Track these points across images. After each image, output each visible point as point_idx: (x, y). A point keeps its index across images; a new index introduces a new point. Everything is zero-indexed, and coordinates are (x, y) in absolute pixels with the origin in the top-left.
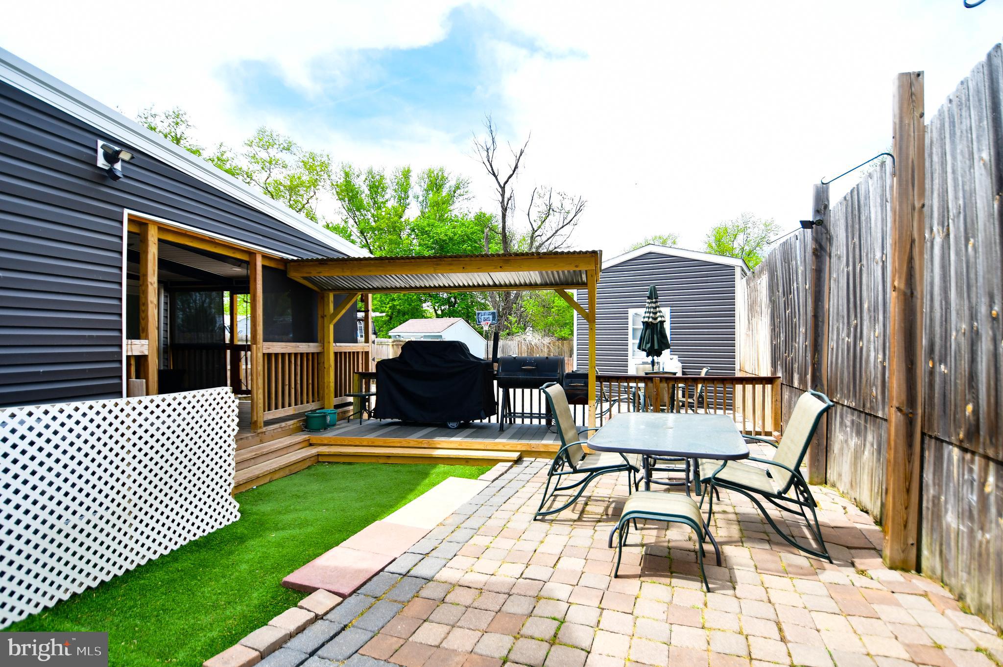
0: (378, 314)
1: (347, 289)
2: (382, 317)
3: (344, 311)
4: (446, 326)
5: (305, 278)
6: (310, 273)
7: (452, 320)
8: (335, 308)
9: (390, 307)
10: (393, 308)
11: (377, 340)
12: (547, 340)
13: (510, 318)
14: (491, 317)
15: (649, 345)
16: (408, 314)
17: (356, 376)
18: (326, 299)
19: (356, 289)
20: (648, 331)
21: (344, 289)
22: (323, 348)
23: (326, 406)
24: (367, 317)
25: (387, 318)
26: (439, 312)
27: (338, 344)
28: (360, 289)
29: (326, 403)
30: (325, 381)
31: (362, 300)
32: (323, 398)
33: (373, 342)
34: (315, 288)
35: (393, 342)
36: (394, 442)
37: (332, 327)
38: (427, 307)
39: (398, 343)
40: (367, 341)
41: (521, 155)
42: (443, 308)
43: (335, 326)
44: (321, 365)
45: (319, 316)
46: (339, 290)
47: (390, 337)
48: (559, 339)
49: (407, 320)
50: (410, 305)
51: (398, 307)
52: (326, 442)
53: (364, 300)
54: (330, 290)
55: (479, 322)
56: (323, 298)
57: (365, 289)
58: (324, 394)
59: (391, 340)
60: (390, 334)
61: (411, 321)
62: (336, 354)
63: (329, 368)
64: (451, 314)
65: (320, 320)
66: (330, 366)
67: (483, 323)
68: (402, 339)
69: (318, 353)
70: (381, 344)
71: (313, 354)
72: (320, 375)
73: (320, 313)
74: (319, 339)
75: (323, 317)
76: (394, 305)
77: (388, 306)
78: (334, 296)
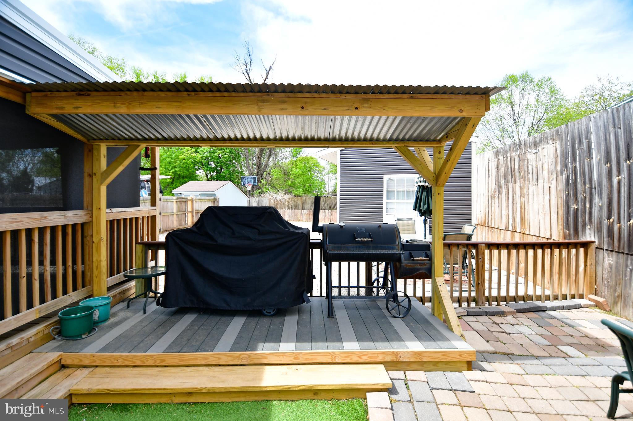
0: (164, 177)
1: (126, 139)
2: (166, 179)
3: (120, 169)
4: (219, 187)
5: (55, 116)
6: (62, 108)
7: (223, 182)
8: (108, 164)
9: (173, 173)
10: (175, 173)
11: (162, 198)
12: (287, 197)
13: (262, 181)
14: (253, 180)
15: (426, 206)
16: (186, 178)
17: (139, 248)
18: (95, 153)
19: (138, 139)
20: (424, 193)
21: (120, 139)
22: (92, 217)
23: (95, 293)
24: (153, 177)
25: (171, 180)
26: (209, 176)
27: (114, 210)
28: (145, 140)
29: (95, 287)
30: (94, 259)
31: (147, 156)
32: (91, 282)
33: (160, 200)
34: (79, 137)
35: (177, 199)
36: (196, 359)
37: (103, 189)
38: (200, 173)
39: (181, 200)
40: (153, 203)
41: (270, 70)
42: (212, 173)
43: (108, 187)
44: (88, 238)
45: (86, 175)
46: (113, 139)
47: (173, 195)
48: (295, 196)
49: (186, 182)
50: (188, 171)
51: (179, 172)
52: (86, 362)
53: (149, 154)
54: (101, 139)
55: (244, 184)
56: (91, 151)
57: (151, 139)
58: (91, 277)
59: (175, 198)
60: (173, 192)
61: (190, 183)
62: (111, 222)
63: (99, 243)
64: (219, 178)
65: (87, 180)
66: (101, 240)
67: (246, 185)
68: (183, 196)
69: (83, 224)
70: (167, 201)
71: (74, 226)
72: (87, 252)
73: (87, 170)
74: (85, 205)
75: (91, 176)
76: (176, 171)
77: (171, 171)
78: (108, 149)
